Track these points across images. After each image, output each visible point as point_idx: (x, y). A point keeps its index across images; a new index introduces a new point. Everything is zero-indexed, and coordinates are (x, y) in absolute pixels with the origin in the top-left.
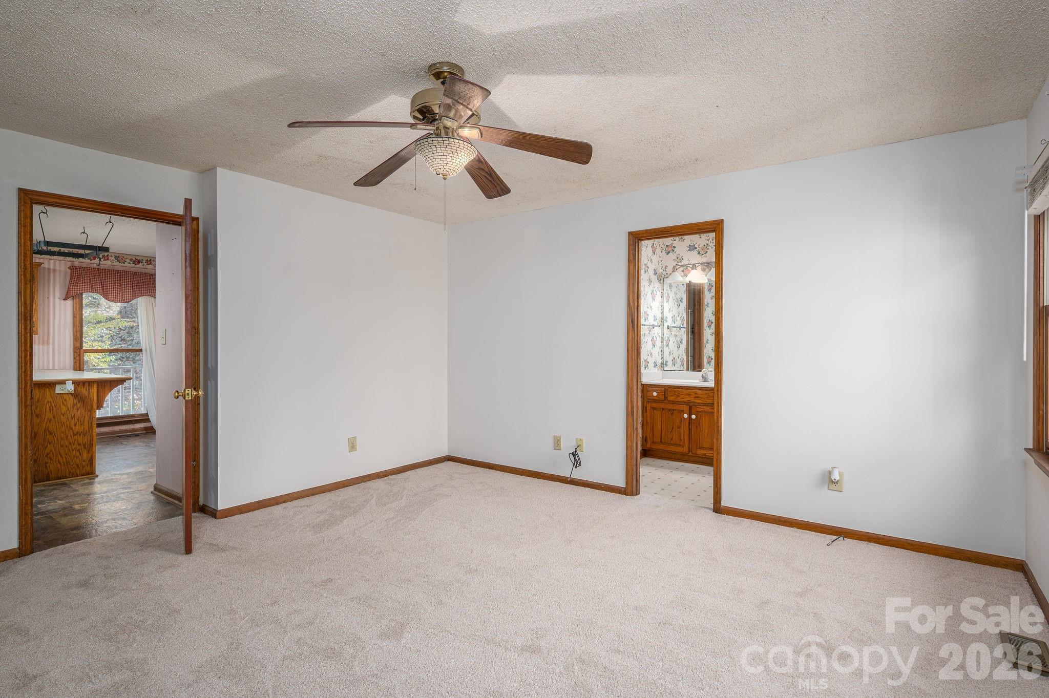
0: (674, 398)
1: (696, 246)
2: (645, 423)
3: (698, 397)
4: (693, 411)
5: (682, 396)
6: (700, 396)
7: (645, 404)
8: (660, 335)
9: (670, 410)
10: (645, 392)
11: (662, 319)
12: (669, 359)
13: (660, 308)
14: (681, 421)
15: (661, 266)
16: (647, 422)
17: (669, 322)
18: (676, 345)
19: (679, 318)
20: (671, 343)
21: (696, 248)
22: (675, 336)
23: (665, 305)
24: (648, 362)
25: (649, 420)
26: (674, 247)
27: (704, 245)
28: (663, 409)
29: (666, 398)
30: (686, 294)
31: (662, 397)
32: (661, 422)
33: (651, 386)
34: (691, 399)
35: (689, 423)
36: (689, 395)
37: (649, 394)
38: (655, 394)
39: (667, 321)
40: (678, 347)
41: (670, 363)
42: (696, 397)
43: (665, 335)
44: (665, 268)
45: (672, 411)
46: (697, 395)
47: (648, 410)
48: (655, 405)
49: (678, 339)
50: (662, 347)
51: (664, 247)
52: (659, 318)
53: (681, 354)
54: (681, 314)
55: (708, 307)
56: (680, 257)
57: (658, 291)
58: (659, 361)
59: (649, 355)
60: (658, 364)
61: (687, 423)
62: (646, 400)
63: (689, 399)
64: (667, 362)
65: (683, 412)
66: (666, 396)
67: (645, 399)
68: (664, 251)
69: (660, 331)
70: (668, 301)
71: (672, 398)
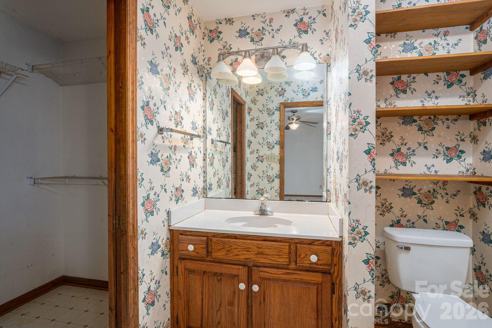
0: (223, 253)
1: (249, 31)
2: (176, 293)
3: (262, 253)
4: (255, 277)
5: (235, 252)
6: (267, 251)
7: (176, 262)
8: (202, 150)
9: (215, 274)
10: (176, 242)
11: (204, 128)
12: (213, 181)
13: (202, 114)
14: (235, 293)
15: (203, 58)
16: (179, 293)
17: (214, 135)
18: (221, 164)
19: (224, 133)
20: (216, 161)
21: (248, 34)
22: (221, 153)
23: (209, 112)
24: (183, 191)
25: (181, 289)
26: (220, 33)
27: (259, 30)
28: (205, 272)
29: (209, 253)
30: (230, 109)
31: (203, 252)
32: (202, 294)
33: (184, 232)
34: (252, 256)
35: (248, 297)
36: (248, 250)
37: (181, 247)
38: (191, 248)
39: (211, 134)
40: (224, 166)
41: (215, 186)
42: (258, 254)
43: (208, 151)
44: (209, 61)
45: (219, 276)
46: (260, 250)
47: (180, 273)
48: (190, 265)
49: (224, 157)
50: (205, 167)
51: (207, 32)
52: (200, 127)
53: (226, 173)
54: (226, 129)
55: (248, 128)
56: (228, 45)
57: (198, 90)
58: (201, 185)
59: (185, 179)
60: (200, 190)
61: (243, 297)
62: (176, 257)
63: (247, 257)
64: (211, 185)
65: (235, 278)
66: (210, 249)
67: (176, 253)
68: (206, 38)
69: (202, 145)
70: (212, 109)
71: (218, 255)
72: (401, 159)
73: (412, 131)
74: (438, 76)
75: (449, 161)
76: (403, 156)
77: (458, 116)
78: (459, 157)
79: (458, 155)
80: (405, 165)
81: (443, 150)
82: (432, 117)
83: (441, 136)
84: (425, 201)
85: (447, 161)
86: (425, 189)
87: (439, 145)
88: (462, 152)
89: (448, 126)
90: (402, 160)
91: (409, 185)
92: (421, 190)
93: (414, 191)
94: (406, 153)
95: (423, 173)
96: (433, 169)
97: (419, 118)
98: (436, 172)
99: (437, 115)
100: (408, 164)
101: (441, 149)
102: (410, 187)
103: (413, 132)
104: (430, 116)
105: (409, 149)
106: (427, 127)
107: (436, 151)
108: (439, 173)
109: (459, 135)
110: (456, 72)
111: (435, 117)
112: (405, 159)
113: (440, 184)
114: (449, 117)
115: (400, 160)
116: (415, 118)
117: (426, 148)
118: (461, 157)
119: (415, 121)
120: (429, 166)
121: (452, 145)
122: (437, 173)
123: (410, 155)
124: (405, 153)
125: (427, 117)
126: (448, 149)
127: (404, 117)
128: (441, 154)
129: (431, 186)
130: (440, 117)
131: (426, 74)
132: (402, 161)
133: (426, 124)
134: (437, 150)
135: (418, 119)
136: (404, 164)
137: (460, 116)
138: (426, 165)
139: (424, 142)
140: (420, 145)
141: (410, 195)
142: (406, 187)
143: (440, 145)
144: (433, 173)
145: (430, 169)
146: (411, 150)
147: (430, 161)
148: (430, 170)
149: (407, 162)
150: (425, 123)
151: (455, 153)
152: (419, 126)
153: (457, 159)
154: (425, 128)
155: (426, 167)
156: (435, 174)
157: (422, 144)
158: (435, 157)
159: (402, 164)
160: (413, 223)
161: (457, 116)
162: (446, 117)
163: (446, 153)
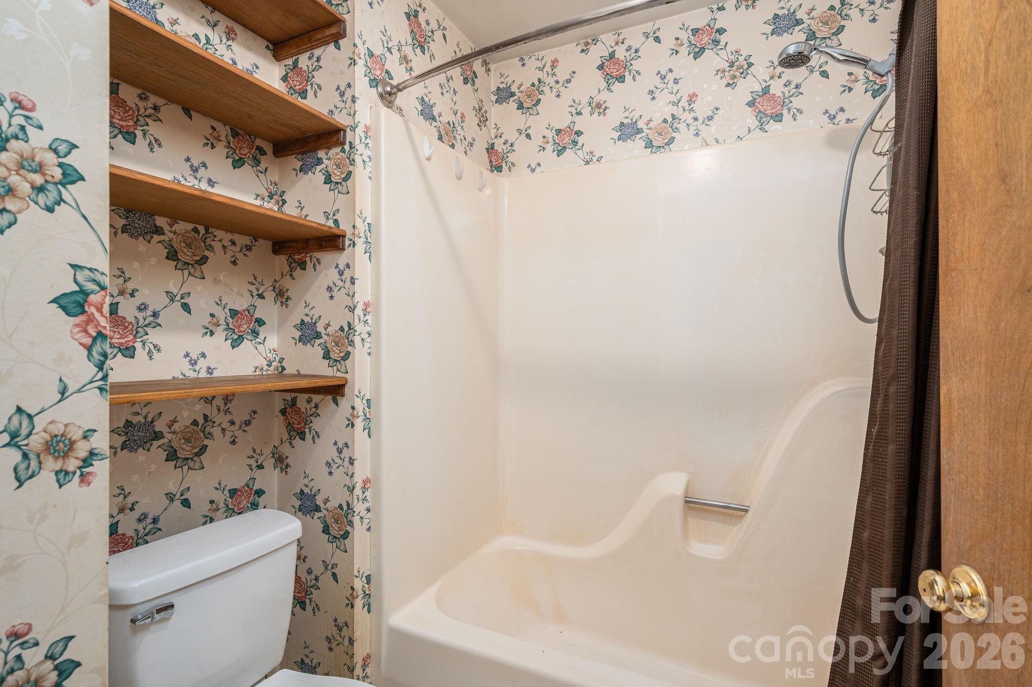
72: (118, 337)
73: (152, 259)
74: (213, 128)
75: (236, 343)
76: (126, 328)
77: (253, 240)
78: (255, 335)
79: (253, 329)
80: (131, 354)
81: (225, 315)
82: (202, 229)
83: (220, 280)
84: (185, 451)
85: (233, 344)
86: (186, 417)
87: (217, 303)
88: (260, 322)
89: (234, 258)
90: (123, 341)
91: (144, 413)
92: (174, 421)
93: (157, 429)
94: (133, 320)
95: (181, 377)
96: (202, 364)
97: (171, 225)
98: (210, 370)
99: (212, 227)
100: (140, 352)
101: (221, 315)
102: (145, 418)
103: (153, 261)
104: (196, 226)
105: (142, 308)
106: (188, 253)
107: (210, 319)
108: (216, 374)
109: (254, 284)
110: (250, 137)
111: (207, 232)
112: (131, 337)
113: (219, 402)
114: (237, 237)
115: (117, 341)
116: (161, 221)
117: (186, 307)
118: (258, 335)
119: (159, 231)
120: (194, 357)
121: (241, 305)
122: (211, 374)
123: (146, 326)
124: (131, 319)
125: (190, 226)
126: (234, 313)
127: (128, 211)
128: (220, 325)
129: (198, 407)
130: (220, 234)
131: (187, 111)
132: (121, 344)
133: (186, 244)
134: (212, 315)
135: (166, 228)
136: (128, 352)
137: (256, 240)
138: (187, 355)
139: (181, 293)
140: (172, 300)
141: (144, 442)
142: (135, 420)
143: (219, 302)
144: (203, 374)
145: (195, 363)
146: (149, 313)
147: (197, 343)
148: (197, 368)
149: (138, 345)
150: (184, 242)
151: (248, 325)
152: (170, 248)
153: (251, 339)
154: (186, 255)
155: (188, 358)
156: (208, 376)
157: (178, 298)
158: (209, 334)
159: (123, 351)
160: (155, 521)
161: (251, 238)
162: (229, 236)
163: (231, 323)
